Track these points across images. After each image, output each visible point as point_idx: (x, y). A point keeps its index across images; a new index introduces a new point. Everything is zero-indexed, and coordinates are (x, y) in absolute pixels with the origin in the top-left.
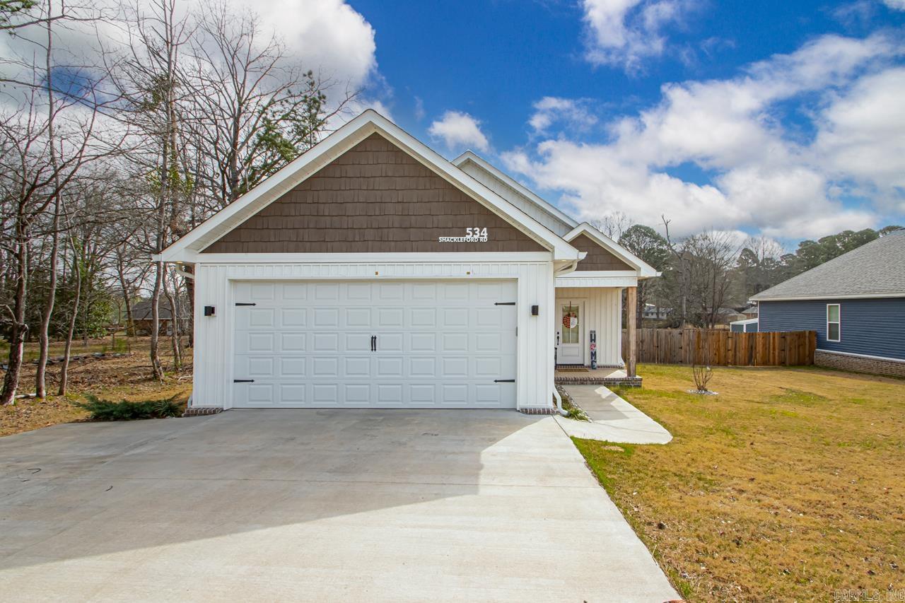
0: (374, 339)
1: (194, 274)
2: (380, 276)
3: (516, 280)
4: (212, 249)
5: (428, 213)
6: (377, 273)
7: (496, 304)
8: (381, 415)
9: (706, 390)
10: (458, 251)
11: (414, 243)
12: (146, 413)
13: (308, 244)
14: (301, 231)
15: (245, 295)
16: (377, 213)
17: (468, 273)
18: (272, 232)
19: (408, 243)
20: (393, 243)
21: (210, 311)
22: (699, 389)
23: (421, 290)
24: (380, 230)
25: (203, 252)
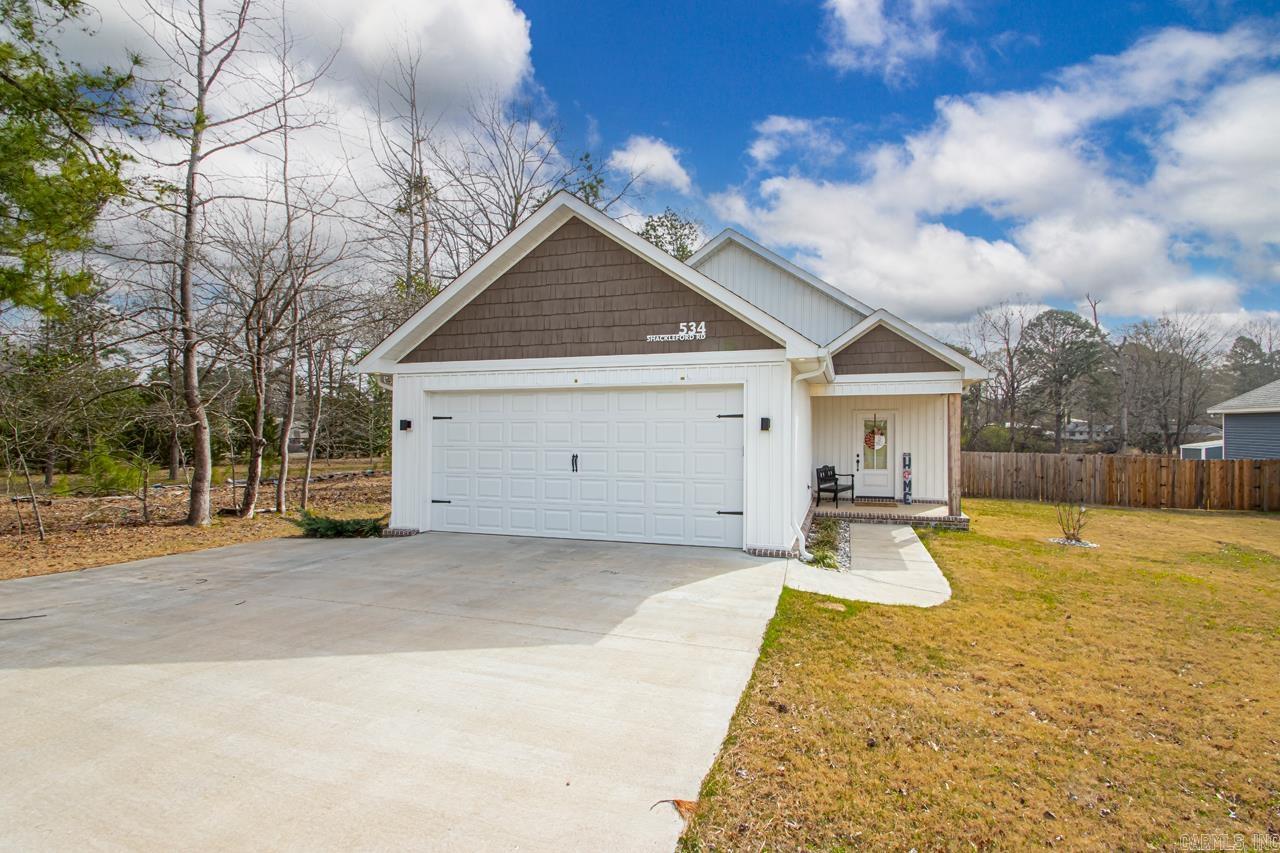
0: (575, 458)
1: (392, 385)
2: (579, 385)
3: (741, 386)
4: (408, 359)
5: (634, 307)
6: (576, 381)
7: (719, 416)
8: (573, 546)
9: (1078, 540)
10: (669, 352)
11: (618, 344)
12: (348, 531)
13: (503, 349)
14: (495, 335)
15: (442, 407)
16: (577, 310)
17: (683, 378)
18: (466, 337)
19: (611, 344)
20: (594, 345)
21: (406, 425)
22: (1068, 538)
23: (627, 399)
24: (579, 330)
25: (400, 362)
